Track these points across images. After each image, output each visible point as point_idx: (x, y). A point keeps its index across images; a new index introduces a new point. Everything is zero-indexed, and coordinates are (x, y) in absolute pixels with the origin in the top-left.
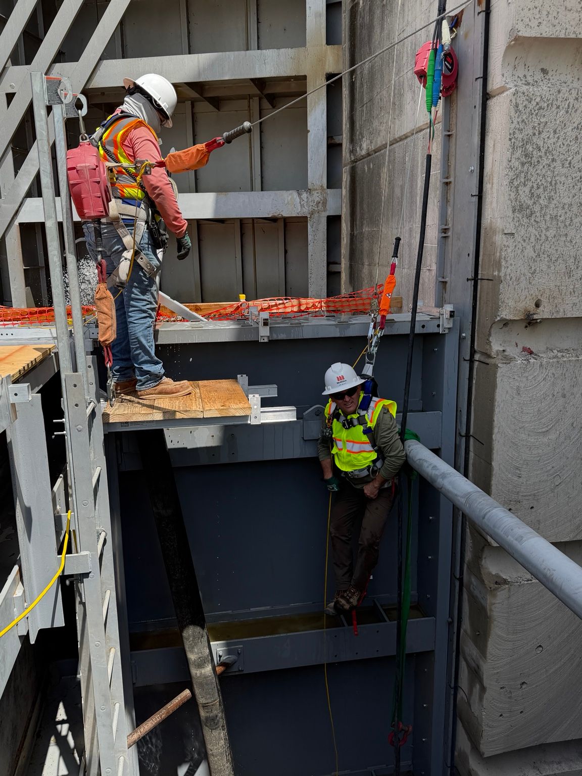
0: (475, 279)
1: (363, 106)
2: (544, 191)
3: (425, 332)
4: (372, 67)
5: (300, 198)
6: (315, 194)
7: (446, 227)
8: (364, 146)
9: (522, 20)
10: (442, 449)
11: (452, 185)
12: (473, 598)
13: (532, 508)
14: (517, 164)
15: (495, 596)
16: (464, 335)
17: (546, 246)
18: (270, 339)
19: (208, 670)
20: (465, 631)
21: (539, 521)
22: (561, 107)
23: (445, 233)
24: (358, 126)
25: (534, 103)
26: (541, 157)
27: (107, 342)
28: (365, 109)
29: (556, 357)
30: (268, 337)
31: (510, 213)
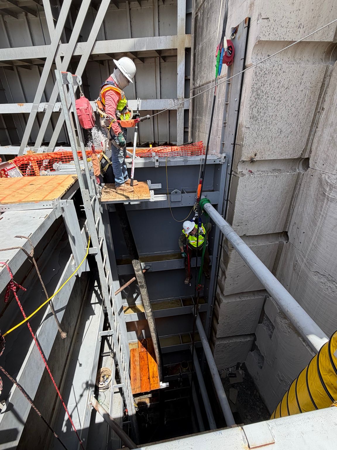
0: (234, 144)
1: (198, 65)
2: (263, 110)
3: (215, 163)
4: (202, 47)
5: (174, 102)
6: (180, 100)
7: (226, 122)
8: (198, 82)
9: (262, 32)
10: (219, 204)
11: (229, 105)
12: (224, 251)
13: (246, 225)
14: (253, 99)
15: (231, 251)
16: (229, 165)
17: (261, 132)
18: (159, 166)
19: (140, 272)
20: (222, 260)
21: (248, 229)
22: (274, 73)
23: (225, 124)
24: (196, 73)
25: (263, 71)
26: (263, 95)
27: (97, 176)
28: (199, 66)
29: (260, 174)
30: (158, 166)
31: (249, 120)
